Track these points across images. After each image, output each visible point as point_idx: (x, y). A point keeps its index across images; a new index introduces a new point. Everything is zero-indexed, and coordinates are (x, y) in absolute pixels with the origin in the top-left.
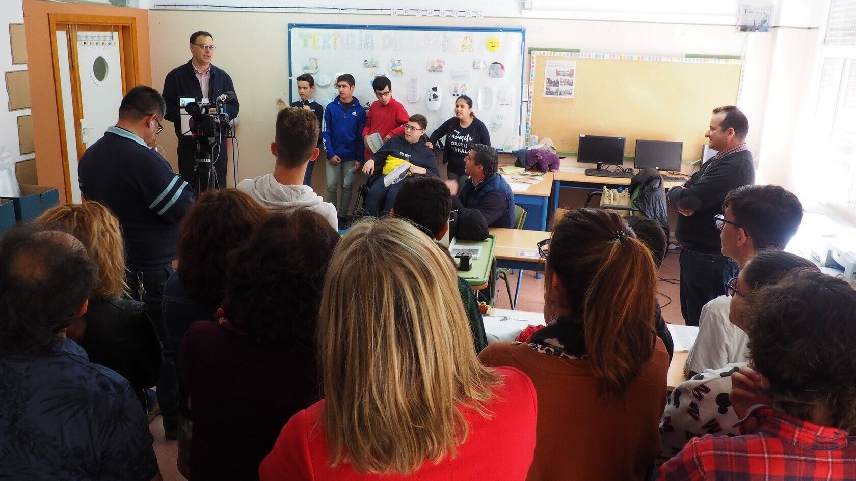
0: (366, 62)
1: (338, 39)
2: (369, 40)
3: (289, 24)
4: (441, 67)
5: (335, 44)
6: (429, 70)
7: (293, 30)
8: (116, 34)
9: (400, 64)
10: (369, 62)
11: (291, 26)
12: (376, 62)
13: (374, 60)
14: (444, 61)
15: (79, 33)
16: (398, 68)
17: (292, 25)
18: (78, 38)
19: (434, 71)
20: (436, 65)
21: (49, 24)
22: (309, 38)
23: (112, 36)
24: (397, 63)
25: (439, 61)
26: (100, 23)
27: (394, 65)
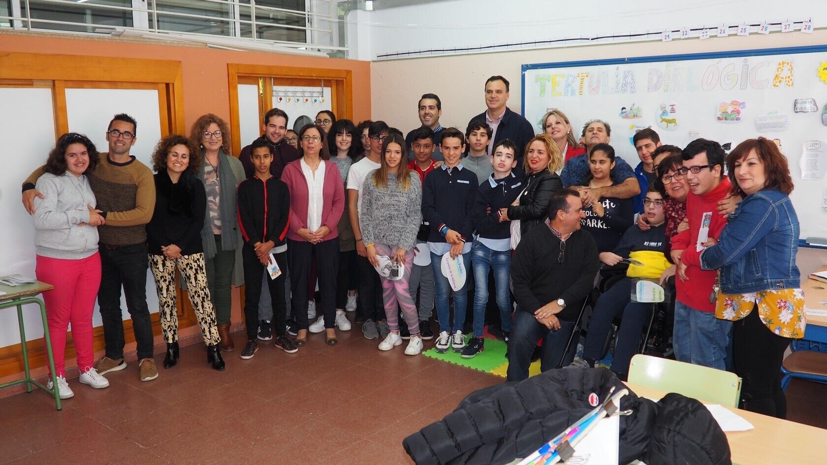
0: (624, 110)
1: (586, 80)
2: (629, 80)
3: (522, 66)
4: (738, 112)
5: (581, 88)
6: (719, 119)
7: (528, 73)
8: (327, 91)
9: (673, 111)
10: (628, 109)
11: (525, 68)
12: (638, 109)
13: (636, 107)
14: (743, 103)
15: (275, 88)
16: (670, 116)
17: (527, 66)
18: (274, 93)
19: (726, 119)
20: (730, 110)
21: (228, 75)
22: (547, 81)
23: (323, 92)
24: (668, 109)
25: (734, 103)
26: (300, 76)
27: (664, 113)
